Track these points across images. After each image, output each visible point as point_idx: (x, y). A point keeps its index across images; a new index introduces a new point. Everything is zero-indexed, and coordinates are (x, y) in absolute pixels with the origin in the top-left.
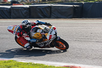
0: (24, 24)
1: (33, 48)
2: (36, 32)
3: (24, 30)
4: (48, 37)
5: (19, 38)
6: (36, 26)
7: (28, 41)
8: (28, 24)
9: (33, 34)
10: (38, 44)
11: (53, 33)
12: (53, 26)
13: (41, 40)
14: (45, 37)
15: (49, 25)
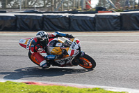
0: (39, 36)
1: (51, 66)
2: (54, 46)
3: (39, 43)
4: (69, 52)
5: (34, 55)
6: (55, 39)
7: (44, 58)
8: (43, 36)
9: (51, 49)
10: (57, 61)
11: (76, 47)
12: (76, 39)
13: (61, 57)
14: (65, 53)
15: (70, 37)
